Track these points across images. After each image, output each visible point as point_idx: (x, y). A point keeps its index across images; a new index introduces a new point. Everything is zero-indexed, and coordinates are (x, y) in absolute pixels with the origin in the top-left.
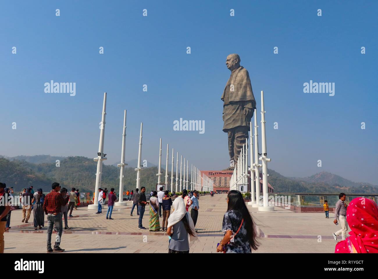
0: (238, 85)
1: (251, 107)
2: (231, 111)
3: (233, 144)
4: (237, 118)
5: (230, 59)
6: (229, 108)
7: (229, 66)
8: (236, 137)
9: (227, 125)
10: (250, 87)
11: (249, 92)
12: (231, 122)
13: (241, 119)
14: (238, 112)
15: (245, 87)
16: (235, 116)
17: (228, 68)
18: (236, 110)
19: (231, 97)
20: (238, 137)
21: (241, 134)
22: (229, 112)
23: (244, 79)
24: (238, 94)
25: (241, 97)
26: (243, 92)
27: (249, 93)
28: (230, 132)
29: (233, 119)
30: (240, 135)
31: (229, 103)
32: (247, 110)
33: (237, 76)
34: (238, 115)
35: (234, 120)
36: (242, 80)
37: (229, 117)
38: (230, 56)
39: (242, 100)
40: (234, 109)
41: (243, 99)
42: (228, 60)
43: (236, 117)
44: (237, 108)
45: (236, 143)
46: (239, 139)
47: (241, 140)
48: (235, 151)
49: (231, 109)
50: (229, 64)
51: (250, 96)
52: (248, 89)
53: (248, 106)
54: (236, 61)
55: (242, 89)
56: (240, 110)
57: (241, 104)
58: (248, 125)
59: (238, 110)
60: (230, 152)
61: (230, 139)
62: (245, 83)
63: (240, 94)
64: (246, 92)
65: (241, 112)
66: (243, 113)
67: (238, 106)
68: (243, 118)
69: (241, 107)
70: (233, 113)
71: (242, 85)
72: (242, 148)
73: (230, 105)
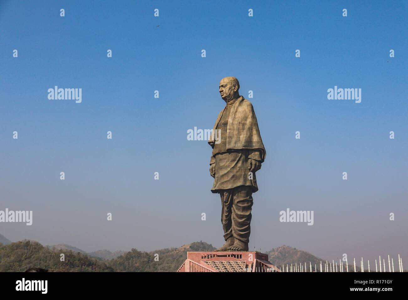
0: (239, 125)
1: (260, 159)
2: (228, 163)
3: (230, 212)
4: (238, 174)
5: (226, 85)
6: (225, 159)
7: (225, 95)
8: (236, 201)
9: (223, 183)
10: (257, 129)
11: (256, 136)
12: (228, 179)
13: (244, 175)
14: (240, 164)
15: (250, 129)
16: (235, 171)
17: (222, 98)
18: (236, 162)
19: (230, 143)
20: (238, 202)
21: (243, 197)
22: (226, 165)
23: (248, 116)
24: (239, 138)
25: (244, 143)
26: (248, 136)
27: (255, 138)
28: (227, 194)
29: (231, 175)
30: (242, 199)
31: (226, 151)
32: (254, 162)
33: (236, 111)
34: (239, 170)
35: (233, 177)
36: (245, 118)
37: (226, 172)
38: (225, 81)
39: (246, 148)
40: (234, 160)
41: (248, 146)
42: (222, 86)
43: (237, 172)
44: (238, 159)
45: (236, 211)
46: (241, 204)
47: (243, 206)
48: (235, 223)
49: (228, 160)
50: (224, 92)
51: (258, 142)
52: (254, 131)
53: (254, 156)
54: (235, 88)
55: (245, 132)
56: (242, 162)
57: (244, 154)
58: (253, 185)
59: (239, 162)
60: (226, 223)
61: (226, 205)
62: (250, 124)
63: (243, 138)
64: (252, 136)
65: (244, 166)
66: (247, 166)
67: (239, 157)
68: (247, 174)
69: (244, 157)
70: (232, 166)
71: (246, 125)
72: (245, 218)
73: (228, 154)
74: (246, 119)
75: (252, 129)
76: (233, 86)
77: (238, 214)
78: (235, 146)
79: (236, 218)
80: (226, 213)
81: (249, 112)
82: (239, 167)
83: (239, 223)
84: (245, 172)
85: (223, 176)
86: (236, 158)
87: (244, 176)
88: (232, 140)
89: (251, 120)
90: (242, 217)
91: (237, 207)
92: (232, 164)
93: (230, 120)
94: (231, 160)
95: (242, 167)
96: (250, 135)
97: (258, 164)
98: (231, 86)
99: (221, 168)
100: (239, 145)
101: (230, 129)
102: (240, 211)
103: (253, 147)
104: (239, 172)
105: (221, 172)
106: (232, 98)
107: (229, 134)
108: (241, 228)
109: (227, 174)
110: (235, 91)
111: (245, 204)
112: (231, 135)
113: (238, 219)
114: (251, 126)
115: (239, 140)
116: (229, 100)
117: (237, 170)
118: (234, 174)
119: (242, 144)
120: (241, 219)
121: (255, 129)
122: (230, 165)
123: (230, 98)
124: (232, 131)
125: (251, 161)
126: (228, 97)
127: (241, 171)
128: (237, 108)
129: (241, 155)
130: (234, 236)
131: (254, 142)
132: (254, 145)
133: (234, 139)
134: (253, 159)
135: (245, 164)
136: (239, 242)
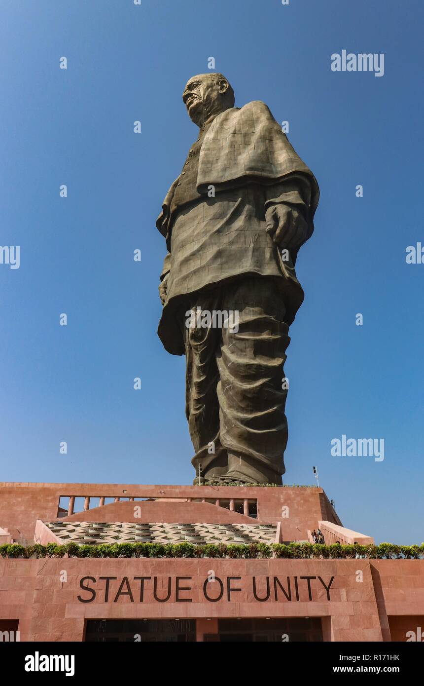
0: (234, 136)
1: (300, 202)
2: (203, 226)
4: (234, 247)
9: (186, 278)
12: (204, 263)
13: (255, 250)
14: (240, 222)
16: (225, 240)
18: (225, 220)
19: (206, 173)
20: (240, 328)
21: (255, 313)
24: (236, 160)
25: (251, 162)
27: (283, 156)
29: (212, 252)
30: (251, 317)
31: (197, 195)
32: (282, 211)
34: (238, 236)
35: (219, 254)
37: (196, 247)
40: (220, 216)
42: (190, 86)
43: (231, 243)
44: (232, 210)
45: (233, 358)
46: (249, 335)
47: (255, 340)
48: (229, 398)
49: (204, 218)
50: (194, 95)
51: (291, 161)
52: (279, 144)
53: (283, 198)
54: (221, 89)
55: (252, 146)
56: (245, 217)
57: (251, 197)
58: (287, 275)
59: (236, 219)
60: (197, 412)
61: (197, 345)
62: (265, 129)
63: (245, 158)
64: (272, 153)
65: (252, 226)
66: (261, 228)
67: (237, 204)
68: (263, 247)
69: (251, 207)
70: (216, 229)
71: (253, 135)
72: (266, 378)
73: (202, 204)
74: (254, 124)
75: (271, 140)
76: (217, 83)
77: (239, 365)
78: (222, 177)
79: (232, 379)
80: (199, 376)
81: (259, 111)
82: (237, 230)
83: (244, 395)
84: (256, 242)
85: (186, 260)
86: (228, 208)
87: (253, 252)
88: (214, 168)
89: (267, 124)
90: (254, 373)
91: (234, 345)
92: (214, 226)
93: (209, 136)
94: (212, 216)
95: (246, 229)
96: (266, 150)
97: (296, 214)
98: (212, 84)
99: (183, 246)
100: (234, 171)
101: (208, 149)
102: (247, 357)
103: (277, 173)
104: (237, 242)
105: (181, 256)
106: (214, 108)
107: (204, 158)
108: (250, 414)
109: (201, 253)
110: (221, 92)
111: (263, 334)
112: (211, 159)
113: (241, 384)
114: (267, 133)
115: (235, 164)
116: (208, 112)
117: (231, 239)
118: (221, 248)
119: (243, 166)
120: (251, 383)
121: (280, 140)
122: (208, 228)
123: (209, 107)
124: (215, 152)
125: (274, 211)
126: (205, 105)
127: (242, 240)
128: (228, 114)
129: (241, 200)
130: (228, 443)
131: (281, 164)
132: (279, 169)
133: (219, 164)
134: (280, 201)
135: (257, 222)
136: (244, 465)
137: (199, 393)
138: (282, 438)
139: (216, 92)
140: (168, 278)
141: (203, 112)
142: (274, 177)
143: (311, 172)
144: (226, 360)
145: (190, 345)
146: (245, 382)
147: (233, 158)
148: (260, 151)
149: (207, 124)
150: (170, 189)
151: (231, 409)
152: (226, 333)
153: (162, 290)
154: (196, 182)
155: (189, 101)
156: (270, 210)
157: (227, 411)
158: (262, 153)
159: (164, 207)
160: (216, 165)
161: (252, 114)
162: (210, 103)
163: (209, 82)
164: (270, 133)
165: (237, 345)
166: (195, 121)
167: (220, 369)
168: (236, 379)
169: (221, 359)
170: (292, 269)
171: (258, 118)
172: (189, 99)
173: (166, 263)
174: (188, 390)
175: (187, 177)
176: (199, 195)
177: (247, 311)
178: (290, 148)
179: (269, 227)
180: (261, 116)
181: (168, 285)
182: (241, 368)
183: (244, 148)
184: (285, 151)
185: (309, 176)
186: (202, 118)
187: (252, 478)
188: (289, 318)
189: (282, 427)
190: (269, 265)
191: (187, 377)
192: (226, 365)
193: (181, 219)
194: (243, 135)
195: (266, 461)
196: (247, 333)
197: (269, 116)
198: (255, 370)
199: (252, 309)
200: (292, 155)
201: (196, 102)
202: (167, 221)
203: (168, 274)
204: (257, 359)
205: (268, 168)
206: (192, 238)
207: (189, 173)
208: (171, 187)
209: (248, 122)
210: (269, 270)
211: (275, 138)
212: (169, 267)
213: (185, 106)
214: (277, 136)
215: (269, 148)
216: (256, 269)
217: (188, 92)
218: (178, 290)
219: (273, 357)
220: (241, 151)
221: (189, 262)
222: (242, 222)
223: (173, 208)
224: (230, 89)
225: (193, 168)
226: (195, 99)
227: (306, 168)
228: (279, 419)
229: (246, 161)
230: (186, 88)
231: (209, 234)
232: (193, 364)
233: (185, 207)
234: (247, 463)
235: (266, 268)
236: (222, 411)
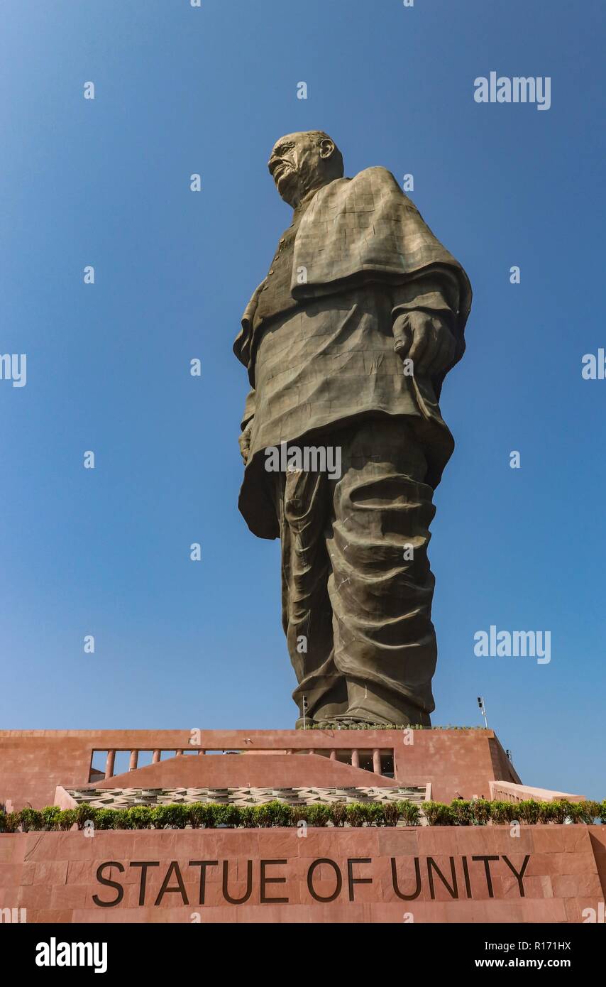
2: (301, 347)
4: (349, 375)
6: (287, 336)
8: (346, 491)
11: (417, 235)
12: (304, 399)
13: (379, 379)
14: (355, 339)
16: (334, 365)
18: (334, 336)
20: (357, 495)
21: (381, 471)
22: (291, 356)
24: (347, 250)
25: (369, 253)
27: (417, 242)
29: (315, 383)
30: (376, 478)
31: (291, 303)
32: (417, 320)
34: (353, 360)
35: (326, 386)
37: (291, 376)
40: (327, 331)
43: (343, 370)
44: (344, 322)
45: (351, 538)
46: (374, 503)
47: (383, 511)
48: (346, 598)
49: (302, 335)
50: (285, 163)
51: (429, 249)
52: (409, 226)
53: (418, 302)
54: (324, 152)
55: (371, 229)
56: (364, 331)
57: (371, 303)
58: (428, 414)
59: (350, 334)
60: (300, 621)
61: (297, 521)
62: (389, 204)
63: (361, 247)
64: (401, 238)
65: (374, 344)
66: (387, 347)
67: (351, 312)
68: (391, 374)
69: (371, 316)
70: (320, 350)
71: (371, 215)
72: (401, 566)
73: (299, 316)
74: (372, 199)
75: (398, 221)
76: (318, 145)
77: (360, 549)
78: (327, 274)
79: (350, 569)
80: (301, 567)
82: (351, 351)
83: (369, 593)
84: (380, 367)
85: (279, 397)
86: (338, 320)
87: (377, 381)
88: (316, 262)
89: (392, 198)
90: (383, 559)
91: (352, 519)
92: (319, 345)
93: (308, 218)
94: (314, 331)
95: (364, 349)
96: (392, 234)
97: (438, 325)
98: (309, 145)
99: (272, 376)
100: (345, 266)
101: (307, 237)
102: (372, 535)
103: (408, 266)
104: (352, 368)
105: (269, 391)
106: (315, 180)
107: (301, 249)
108: (379, 621)
109: (299, 385)
110: (324, 156)
111: (394, 501)
112: (311, 251)
113: (363, 576)
114: (392, 212)
115: (347, 256)
116: (306, 186)
117: (343, 364)
118: (329, 377)
119: (359, 258)
120: (378, 574)
121: (412, 220)
122: (309, 349)
123: (308, 179)
124: (316, 240)
125: (405, 322)
126: (300, 176)
127: (360, 364)
128: (334, 187)
129: (357, 307)
130: (347, 666)
131: (413, 254)
132: (411, 261)
133: (324, 256)
134: (414, 306)
135: (381, 338)
136: (371, 699)
137: (301, 592)
138: (428, 657)
139: (317, 156)
140: (252, 425)
141: (299, 185)
142: (403, 272)
143: (459, 264)
144: (341, 541)
145: (286, 521)
146: (369, 573)
147: (343, 248)
148: (382, 237)
149: (304, 202)
150: (253, 297)
151: (351, 615)
152: (339, 502)
153: (244, 443)
154: (289, 284)
155: (278, 171)
156: (400, 319)
157: (344, 616)
158: (386, 239)
159: (245, 322)
160: (319, 258)
161: (370, 185)
162: (307, 173)
163: (307, 143)
164: (397, 210)
165: (356, 518)
166: (288, 200)
167: (332, 555)
168: (356, 570)
169: (333, 540)
170: (435, 405)
171: (378, 191)
172: (277, 168)
173: (249, 404)
174: (285, 588)
175: (277, 278)
176: (295, 302)
177: (370, 468)
178: (427, 230)
179: (398, 345)
180: (382, 187)
181: (253, 435)
182: (363, 552)
183: (360, 233)
184: (419, 235)
185: (456, 270)
186: (296, 195)
187: (384, 718)
188: (433, 478)
189: (427, 639)
190: (400, 400)
191: (282, 569)
192: (341, 548)
193: (269, 337)
194: (357, 215)
195: (405, 692)
196: (370, 500)
197: (395, 187)
198: (384, 555)
199: (376, 464)
200: (429, 240)
201: (287, 172)
202: (250, 341)
203: (252, 420)
204: (387, 539)
205: (395, 261)
206: (285, 364)
207: (280, 272)
208: (254, 294)
209: (364, 197)
210: (401, 407)
211: (403, 218)
212: (252, 409)
213: (272, 178)
214: (408, 215)
215: (395, 232)
216: (382, 405)
217: (275, 158)
218: (267, 441)
219: (410, 535)
220: (355, 237)
221: (282, 399)
222: (358, 338)
223: (258, 322)
224: (336, 153)
225: (285, 264)
226: (287, 168)
227: (452, 259)
228: (422, 629)
229: (363, 251)
230: (273, 153)
231: (310, 358)
232: (291, 550)
233: (273, 321)
234: (376, 696)
235: (397, 404)
236: (337, 617)
